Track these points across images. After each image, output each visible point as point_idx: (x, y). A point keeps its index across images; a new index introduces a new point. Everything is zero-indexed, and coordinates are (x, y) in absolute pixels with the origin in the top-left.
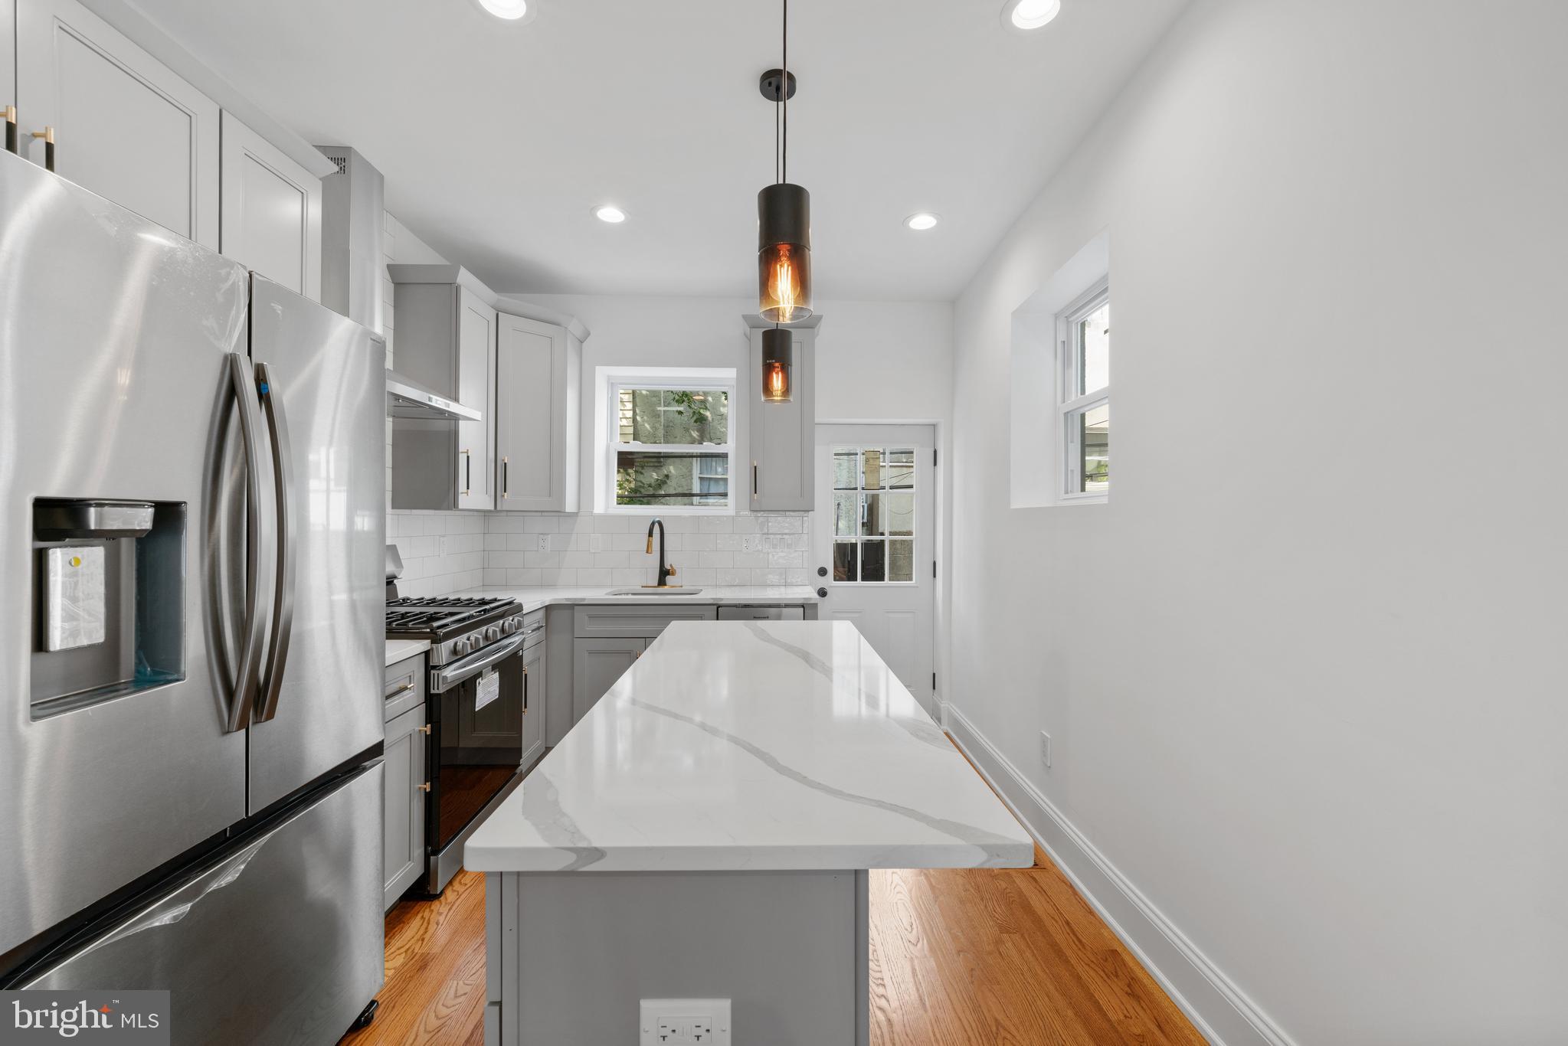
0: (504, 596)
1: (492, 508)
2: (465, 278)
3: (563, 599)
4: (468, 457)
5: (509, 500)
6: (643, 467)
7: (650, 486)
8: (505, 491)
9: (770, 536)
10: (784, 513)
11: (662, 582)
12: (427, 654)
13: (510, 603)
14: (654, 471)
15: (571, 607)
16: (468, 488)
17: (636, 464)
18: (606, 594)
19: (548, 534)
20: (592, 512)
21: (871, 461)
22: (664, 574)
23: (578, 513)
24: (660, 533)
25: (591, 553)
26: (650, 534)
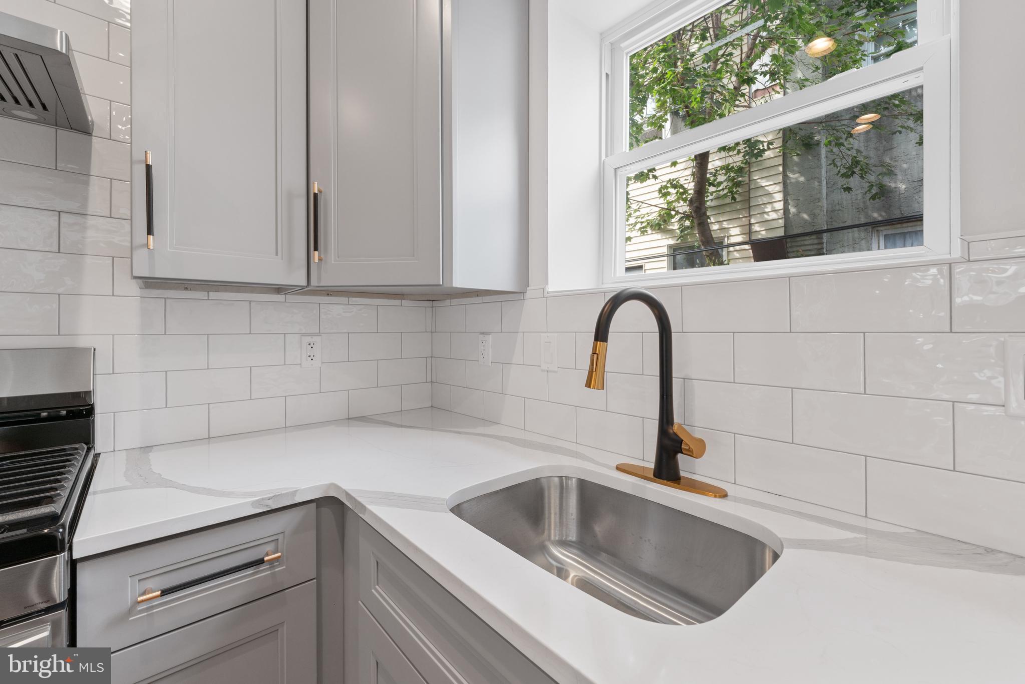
23: (523, 293)
24: (657, 330)
25: (543, 371)
26: (601, 333)
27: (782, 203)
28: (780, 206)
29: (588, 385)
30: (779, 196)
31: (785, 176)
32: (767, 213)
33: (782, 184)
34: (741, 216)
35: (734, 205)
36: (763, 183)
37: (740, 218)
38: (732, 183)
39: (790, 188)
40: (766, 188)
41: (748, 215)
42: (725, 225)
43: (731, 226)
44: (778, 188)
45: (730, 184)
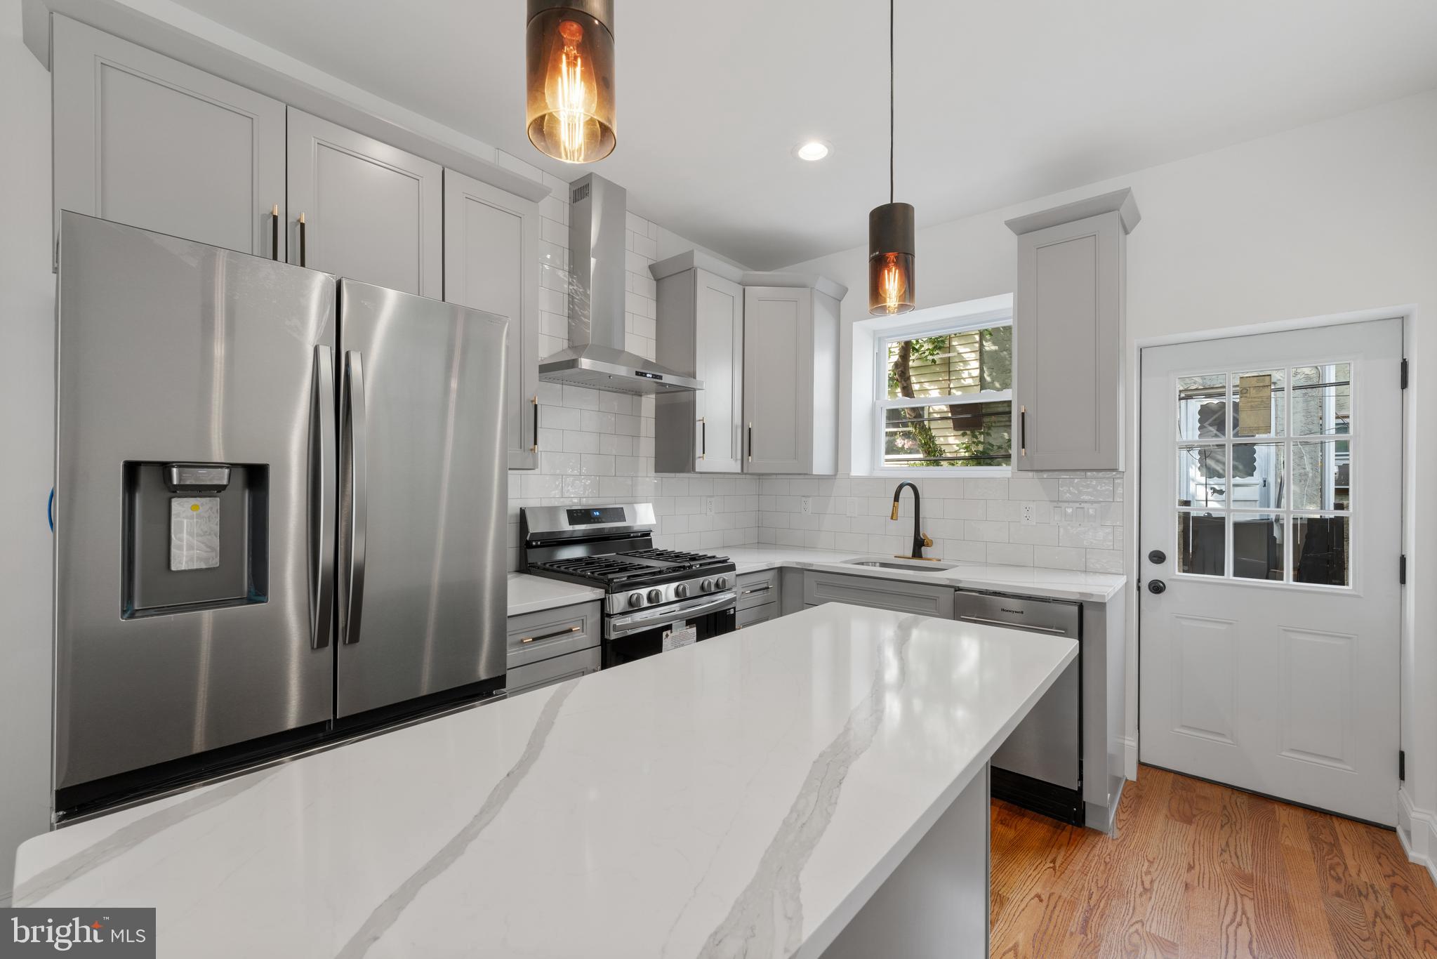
0: (720, 555)
1: (740, 471)
2: (703, 259)
3: (793, 562)
4: (704, 424)
5: (755, 463)
6: (989, 428)
7: (1000, 447)
8: (750, 455)
9: (1060, 504)
10: (1083, 473)
11: (917, 553)
12: (603, 601)
13: (725, 561)
14: (1005, 431)
15: (802, 571)
16: (704, 453)
17: (984, 425)
18: (841, 562)
19: (809, 497)
20: (849, 474)
21: (1253, 391)
22: (919, 544)
23: (835, 475)
24: (914, 497)
25: (848, 517)
26: (896, 499)
27: (978, 370)
28: (976, 373)
29: (892, 518)
30: (977, 364)
31: (981, 345)
32: (964, 379)
33: (978, 353)
34: (941, 379)
35: (933, 367)
36: (961, 349)
37: (940, 381)
38: (933, 346)
39: (985, 357)
40: (963, 355)
41: (948, 378)
42: (926, 386)
43: (932, 387)
44: (973, 356)
45: (931, 347)
